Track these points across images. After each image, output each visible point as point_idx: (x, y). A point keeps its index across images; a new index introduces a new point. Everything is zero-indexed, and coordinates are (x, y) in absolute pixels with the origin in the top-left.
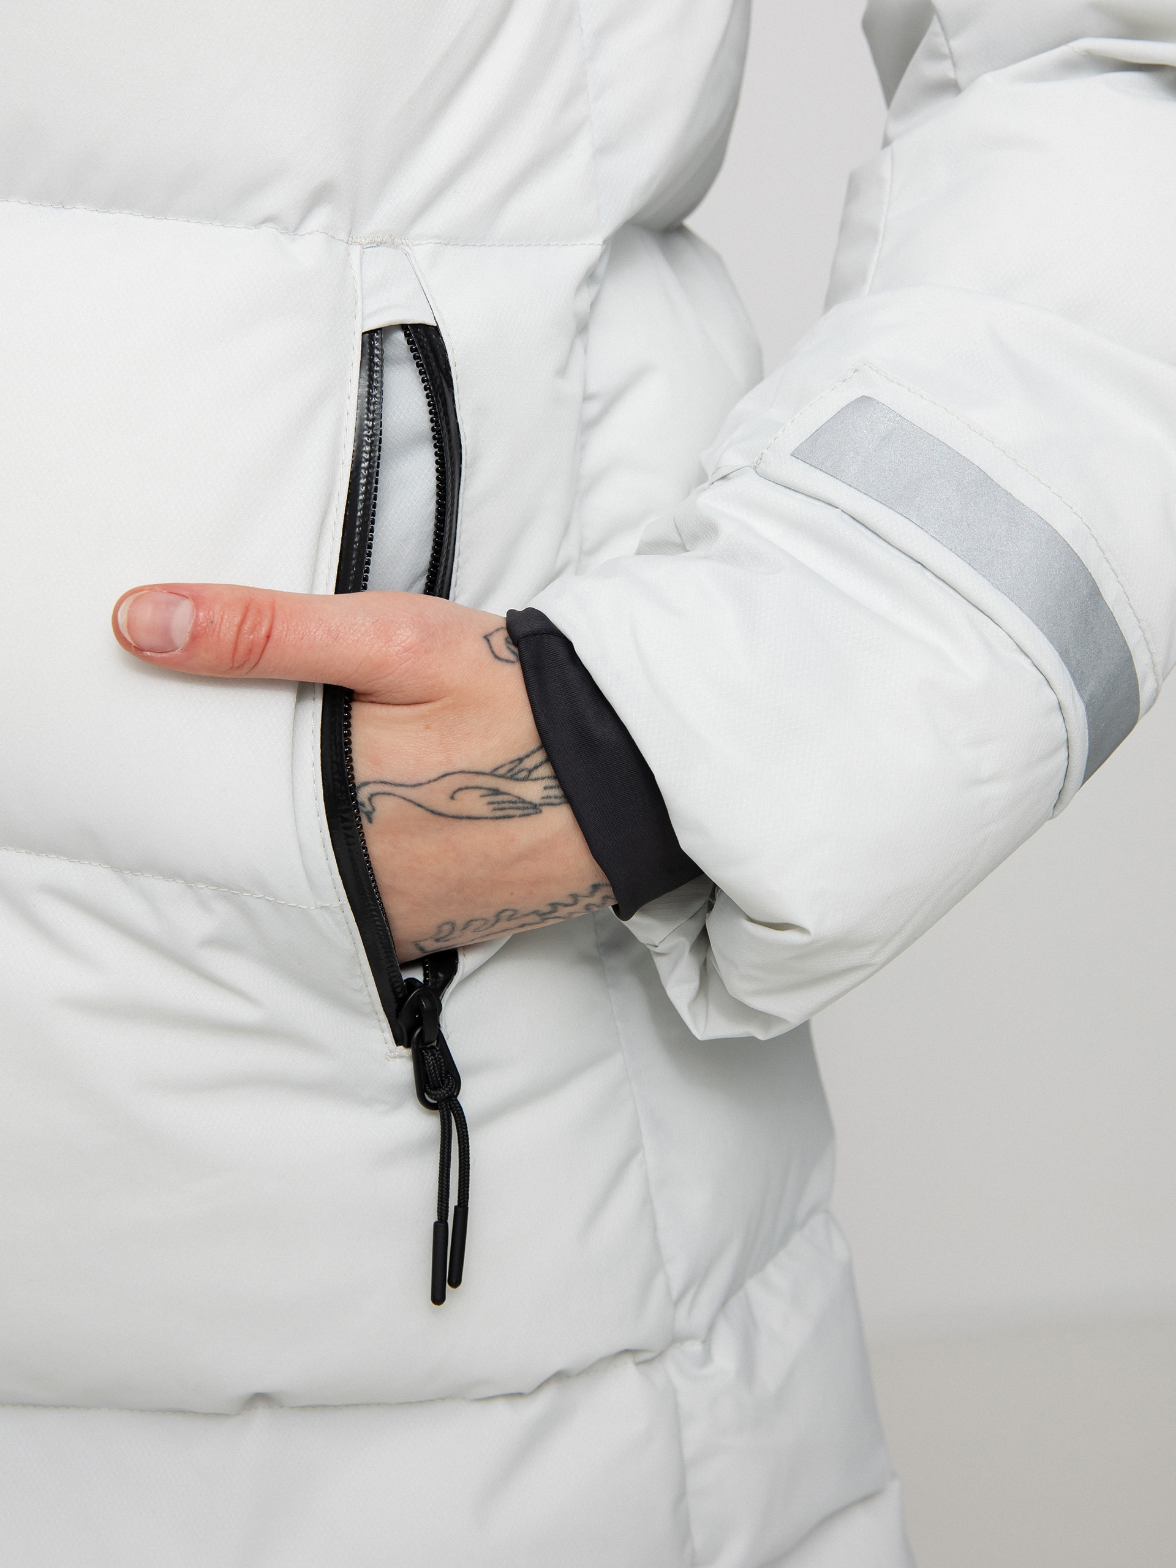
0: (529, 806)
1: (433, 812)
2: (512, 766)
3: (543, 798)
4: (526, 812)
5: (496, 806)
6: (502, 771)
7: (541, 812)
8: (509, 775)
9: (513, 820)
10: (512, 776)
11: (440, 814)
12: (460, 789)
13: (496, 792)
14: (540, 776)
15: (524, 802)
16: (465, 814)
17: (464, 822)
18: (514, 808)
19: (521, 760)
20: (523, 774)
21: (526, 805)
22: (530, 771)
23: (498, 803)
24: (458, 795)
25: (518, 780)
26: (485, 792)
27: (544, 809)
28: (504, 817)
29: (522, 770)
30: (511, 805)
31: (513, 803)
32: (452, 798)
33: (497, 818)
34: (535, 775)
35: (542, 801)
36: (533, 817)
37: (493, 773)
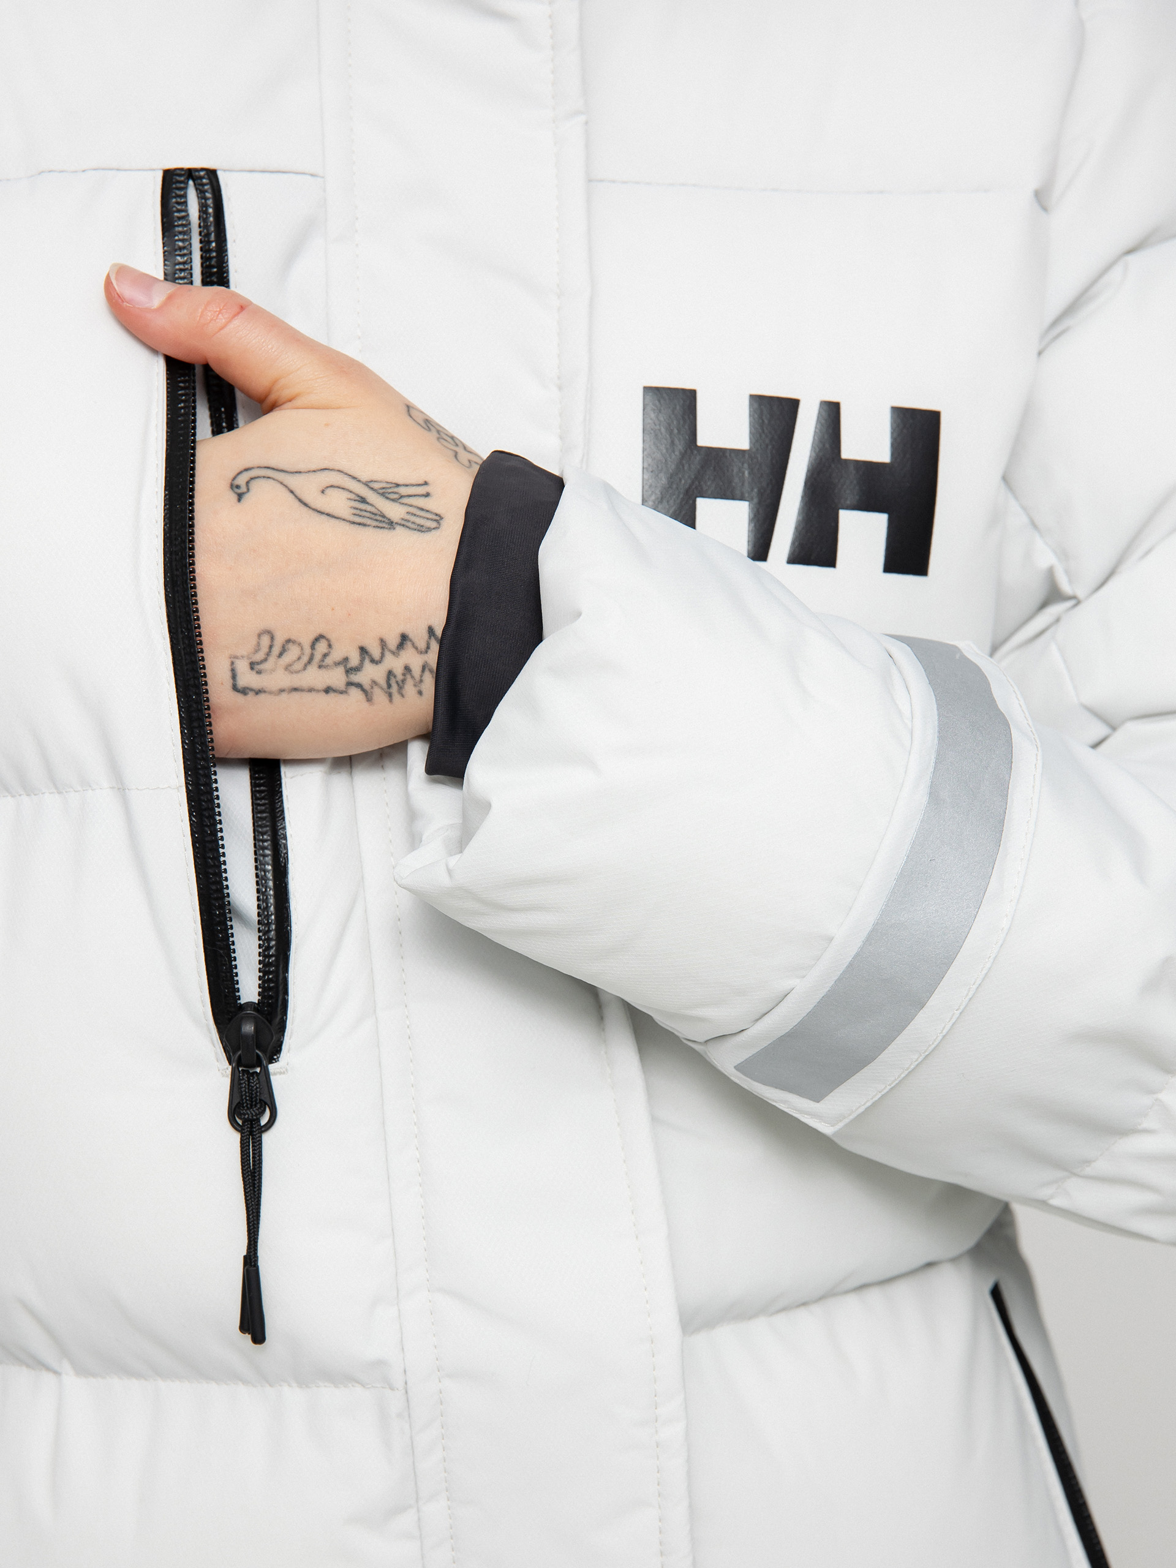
0: (387, 521)
1: (300, 501)
2: (388, 486)
3: (403, 519)
4: (381, 525)
5: (358, 512)
6: (376, 486)
7: (394, 529)
8: (381, 491)
9: (367, 528)
10: (383, 494)
11: (306, 505)
12: (332, 486)
13: (363, 500)
14: (409, 503)
15: (384, 516)
16: (327, 510)
17: (324, 517)
18: (371, 519)
19: (398, 485)
20: (395, 496)
21: (383, 519)
22: (402, 497)
23: (361, 510)
24: (329, 491)
25: (387, 498)
26: (353, 496)
27: (398, 528)
28: (359, 524)
29: (396, 493)
30: (373, 516)
31: (373, 514)
32: (323, 492)
33: (354, 523)
34: (404, 500)
35: (400, 522)
36: (386, 531)
37: (366, 484)
